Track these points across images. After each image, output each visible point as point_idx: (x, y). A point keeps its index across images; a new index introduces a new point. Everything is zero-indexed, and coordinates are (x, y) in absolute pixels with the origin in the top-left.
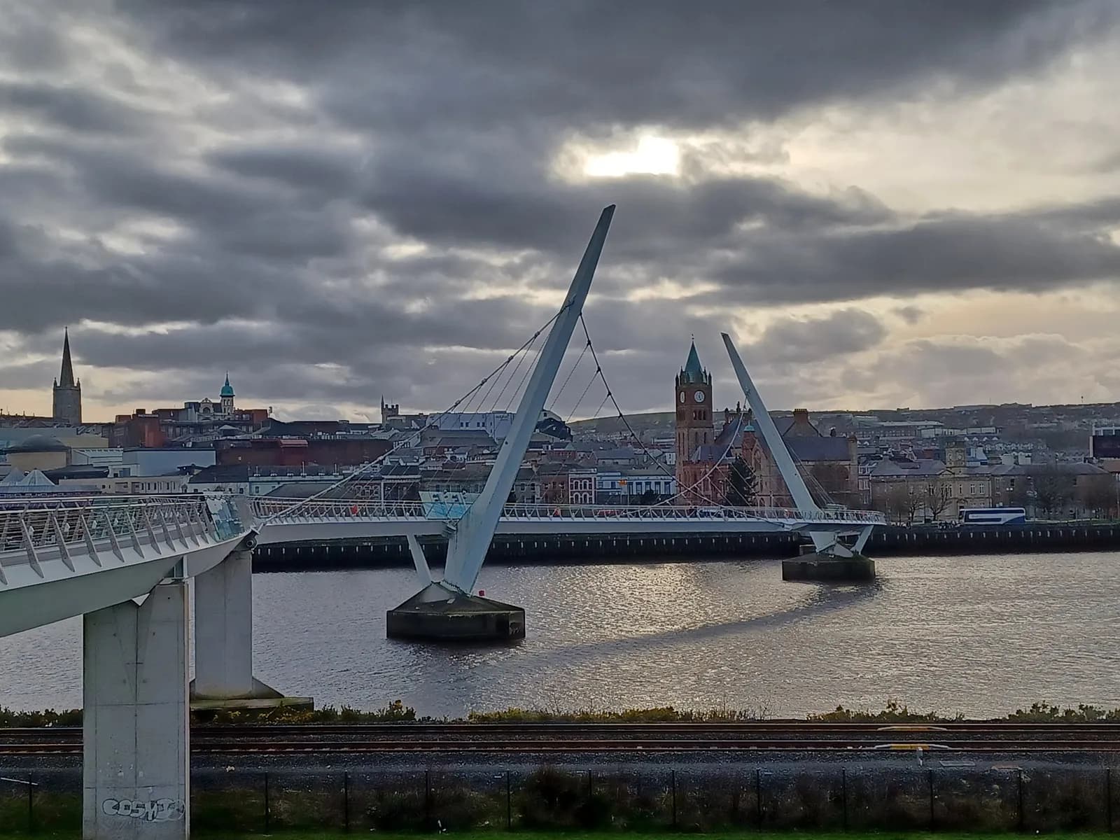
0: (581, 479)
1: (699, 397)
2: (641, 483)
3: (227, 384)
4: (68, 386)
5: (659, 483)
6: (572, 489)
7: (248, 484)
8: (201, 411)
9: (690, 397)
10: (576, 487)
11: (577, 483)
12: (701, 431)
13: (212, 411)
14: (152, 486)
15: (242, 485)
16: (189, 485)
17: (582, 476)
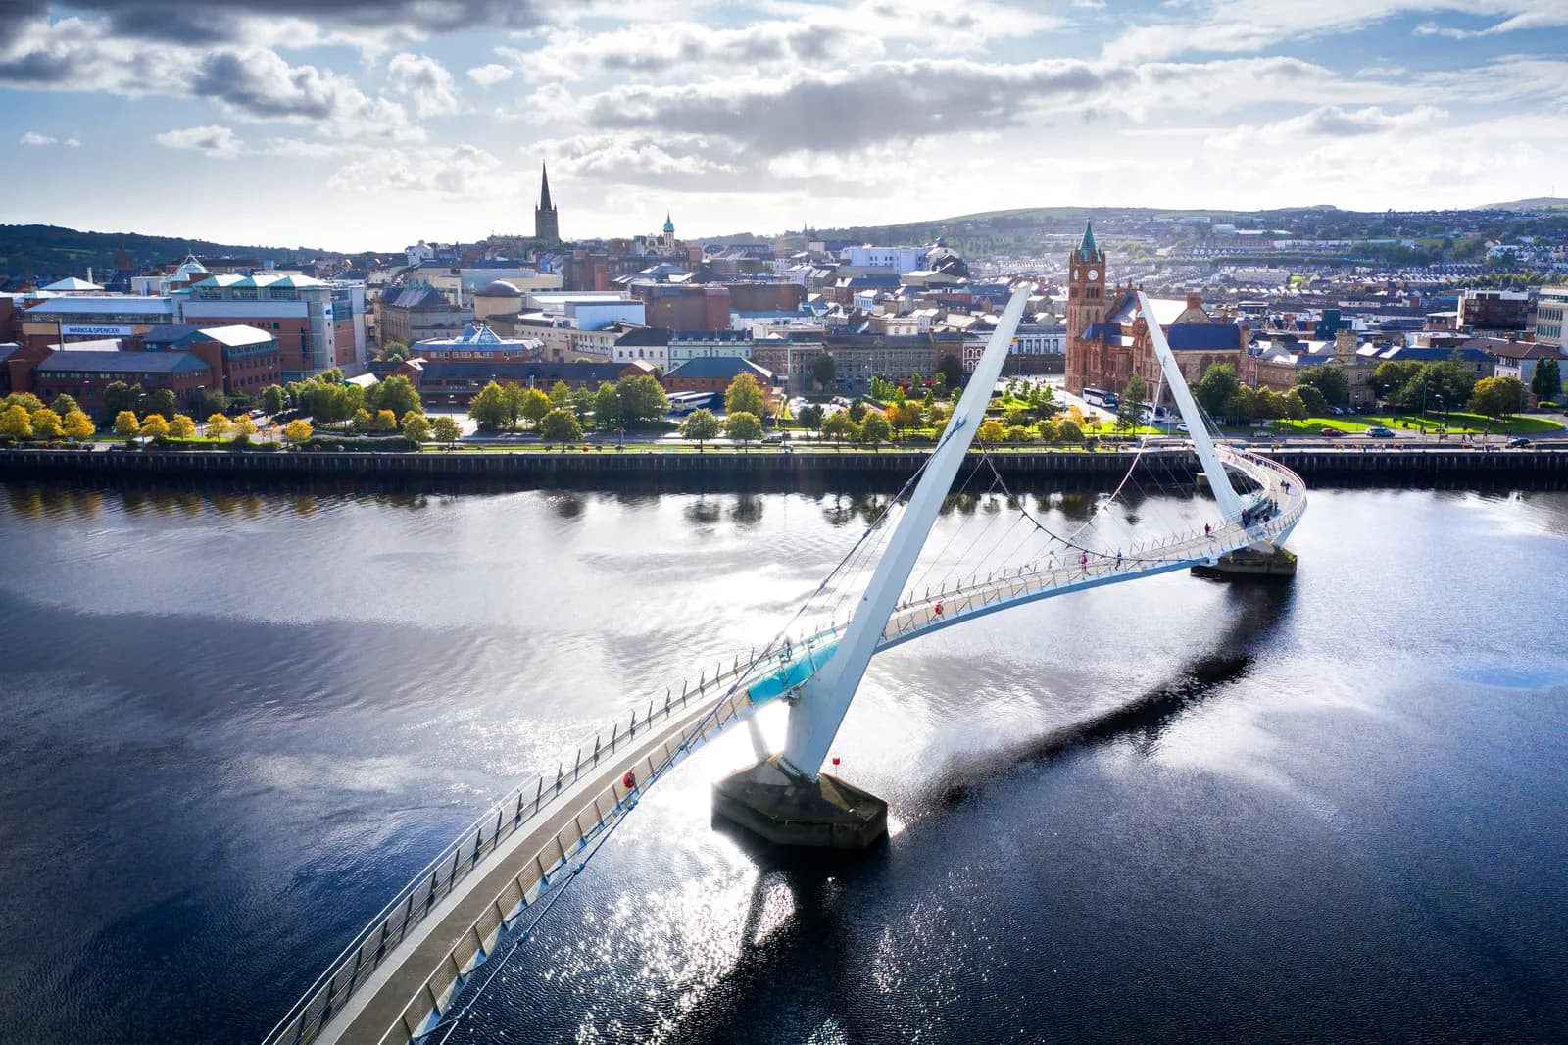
0: (975, 348)
1: (1093, 275)
2: (1031, 341)
3: (669, 220)
4: (547, 210)
5: (1048, 341)
6: (966, 356)
7: (667, 348)
8: (647, 244)
9: (1084, 275)
10: (970, 355)
11: (971, 352)
12: (1093, 308)
13: (656, 243)
14: (588, 339)
15: (661, 348)
16: (615, 348)
17: (976, 345)
